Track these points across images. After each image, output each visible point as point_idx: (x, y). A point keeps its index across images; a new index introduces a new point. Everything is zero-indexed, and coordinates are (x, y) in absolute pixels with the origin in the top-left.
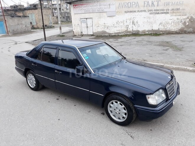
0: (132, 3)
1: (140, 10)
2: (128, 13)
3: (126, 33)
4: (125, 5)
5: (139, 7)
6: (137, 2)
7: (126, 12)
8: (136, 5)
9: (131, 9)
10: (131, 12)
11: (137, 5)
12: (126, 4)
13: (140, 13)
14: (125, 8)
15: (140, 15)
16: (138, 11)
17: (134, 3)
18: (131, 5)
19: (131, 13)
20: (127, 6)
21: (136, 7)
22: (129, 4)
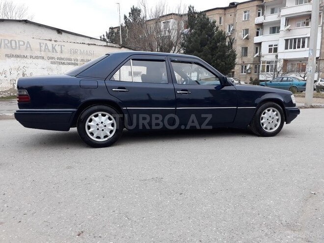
0: (19, 43)
1: (34, 56)
2: (12, 59)
3: (12, 94)
4: (5, 45)
5: (31, 50)
6: (28, 42)
7: (7, 56)
8: (27, 47)
9: (17, 52)
10: (18, 56)
11: (29, 46)
12: (6, 42)
13: (35, 61)
14: (5, 48)
15: (35, 64)
16: (31, 57)
17: (21, 43)
18: (18, 45)
19: (19, 59)
20: (9, 45)
21: (26, 49)
22: (13, 43)
